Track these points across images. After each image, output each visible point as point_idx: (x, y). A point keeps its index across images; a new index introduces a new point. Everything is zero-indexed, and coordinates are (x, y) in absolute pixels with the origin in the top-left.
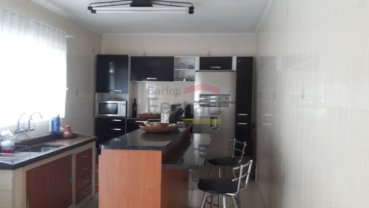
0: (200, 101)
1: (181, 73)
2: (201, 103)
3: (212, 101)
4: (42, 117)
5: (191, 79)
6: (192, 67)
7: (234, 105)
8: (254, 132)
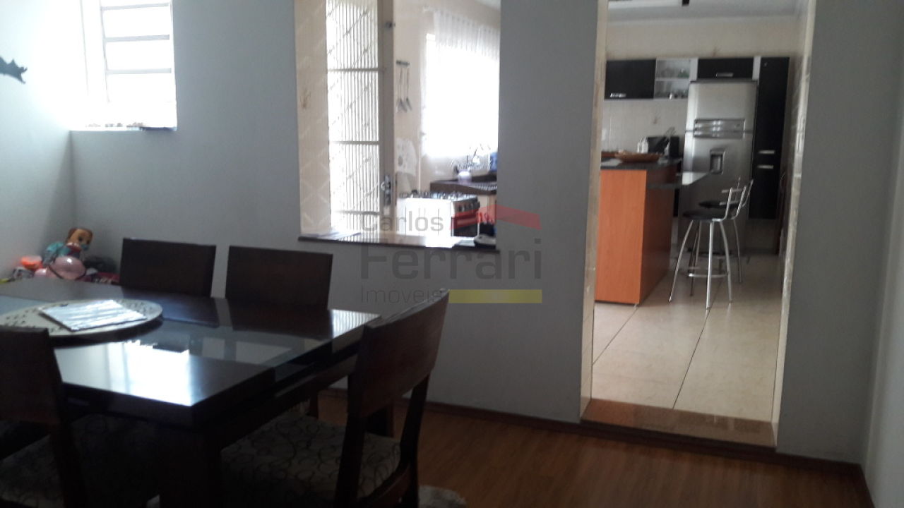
0: (695, 130)
1: (665, 86)
2: (696, 133)
3: (714, 129)
4: (490, 149)
5: (683, 95)
6: (684, 75)
7: (751, 136)
8: (783, 181)
